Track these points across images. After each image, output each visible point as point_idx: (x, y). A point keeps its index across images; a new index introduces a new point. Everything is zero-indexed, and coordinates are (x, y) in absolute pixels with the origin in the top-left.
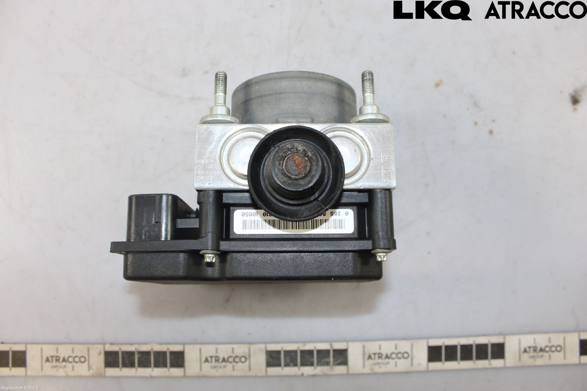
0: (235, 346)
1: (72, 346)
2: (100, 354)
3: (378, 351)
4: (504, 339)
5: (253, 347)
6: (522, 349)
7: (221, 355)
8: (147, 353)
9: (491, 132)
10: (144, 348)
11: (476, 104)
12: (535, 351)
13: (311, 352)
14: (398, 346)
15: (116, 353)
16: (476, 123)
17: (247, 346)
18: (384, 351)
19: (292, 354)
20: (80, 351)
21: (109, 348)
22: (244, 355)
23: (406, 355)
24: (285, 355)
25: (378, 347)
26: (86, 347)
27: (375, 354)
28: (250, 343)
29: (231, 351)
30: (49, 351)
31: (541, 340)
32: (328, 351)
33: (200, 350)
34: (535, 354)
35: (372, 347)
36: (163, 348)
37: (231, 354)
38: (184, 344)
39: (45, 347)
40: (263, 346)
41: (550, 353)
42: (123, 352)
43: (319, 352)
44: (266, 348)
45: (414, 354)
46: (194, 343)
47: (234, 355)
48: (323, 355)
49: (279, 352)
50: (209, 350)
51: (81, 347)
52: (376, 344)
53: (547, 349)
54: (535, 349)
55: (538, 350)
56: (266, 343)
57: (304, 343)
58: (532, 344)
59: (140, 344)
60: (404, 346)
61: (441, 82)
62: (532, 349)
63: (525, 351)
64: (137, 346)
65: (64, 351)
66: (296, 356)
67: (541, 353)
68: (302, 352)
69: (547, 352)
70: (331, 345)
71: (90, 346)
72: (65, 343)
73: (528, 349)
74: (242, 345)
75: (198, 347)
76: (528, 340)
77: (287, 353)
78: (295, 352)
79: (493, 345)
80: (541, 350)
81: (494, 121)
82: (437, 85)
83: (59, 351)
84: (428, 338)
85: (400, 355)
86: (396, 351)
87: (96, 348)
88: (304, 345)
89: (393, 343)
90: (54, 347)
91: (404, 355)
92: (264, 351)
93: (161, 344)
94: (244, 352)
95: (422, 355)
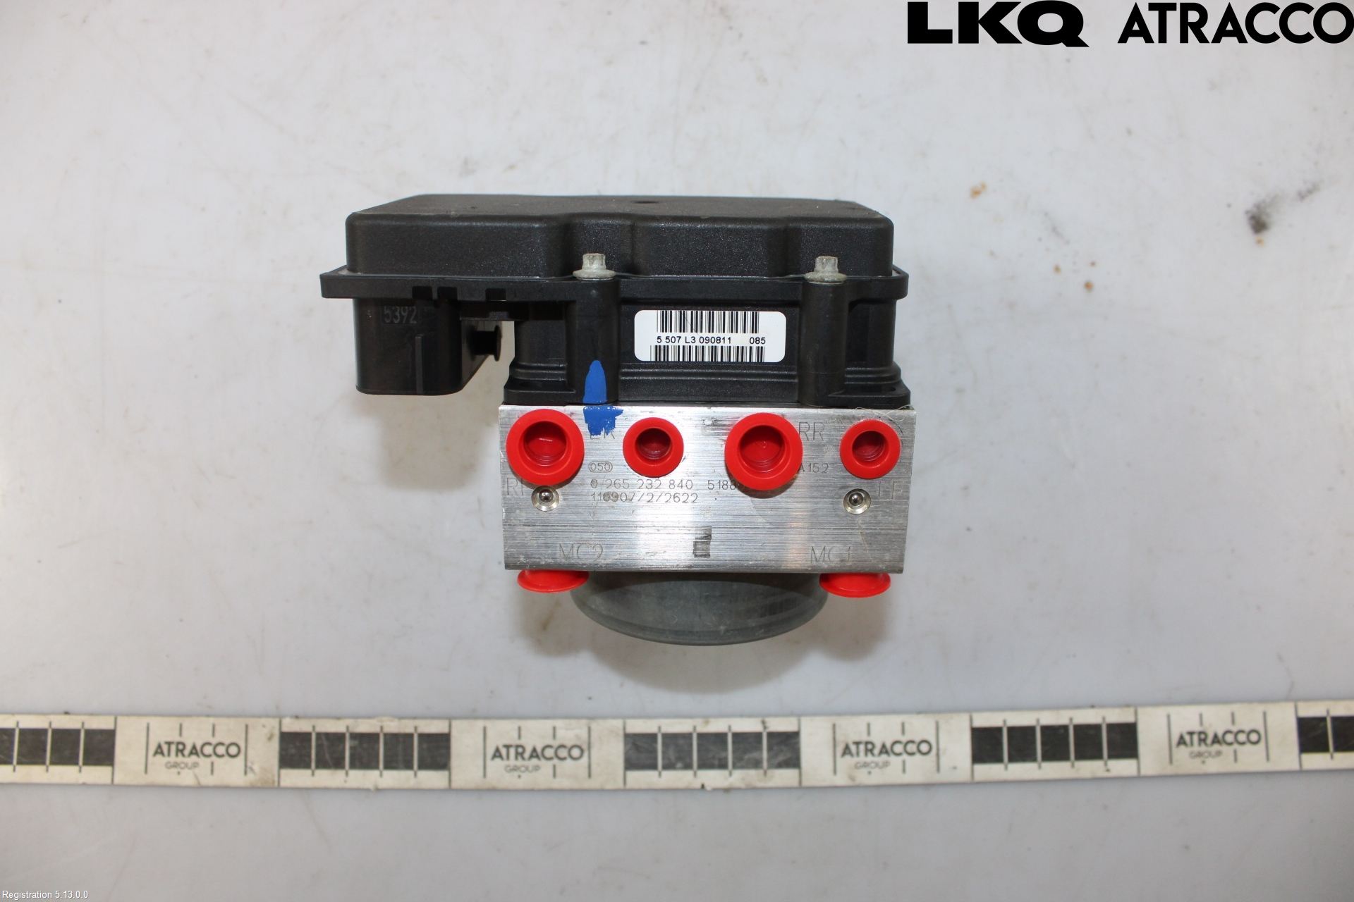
0: (559, 723)
1: (212, 720)
2: (270, 738)
3: (865, 738)
4: (1136, 713)
5: (597, 726)
6: (1175, 739)
7: (529, 743)
8: (371, 738)
9: (1088, 286)
10: (364, 727)
11: (1054, 230)
12: (1202, 741)
13: (720, 738)
14: (907, 726)
15: (303, 738)
16: (1057, 269)
17: (584, 722)
18: (878, 739)
19: (681, 742)
20: (229, 731)
21: (291, 726)
22: (578, 743)
23: (924, 748)
24: (664, 744)
25: (864, 729)
26: (242, 721)
27: (857, 744)
28: (592, 718)
29: (551, 732)
30: (164, 731)
31: (1216, 719)
32: (758, 736)
33: (485, 730)
34: (1203, 748)
35: (853, 729)
36: (406, 727)
37: (550, 741)
38: (450, 719)
39: (155, 722)
40: (618, 723)
41: (1236, 746)
42: (319, 735)
43: (737, 736)
44: (624, 728)
45: (942, 746)
46: (473, 716)
47: (556, 743)
48: (747, 742)
49: (652, 737)
50: (503, 732)
51: (232, 722)
52: (861, 722)
53: (1229, 738)
54: (1203, 736)
55: (1209, 740)
56: (625, 717)
57: (706, 718)
58: (1196, 728)
59: (356, 717)
60: (921, 727)
61: (984, 186)
62: (1195, 738)
63: (1182, 741)
64: (349, 722)
65: (195, 733)
66: (691, 745)
67: (1216, 747)
68: (702, 736)
69: (1230, 744)
70: (763, 722)
71: (250, 721)
72: (199, 715)
73: (1187, 738)
74: (573, 722)
75: (480, 724)
76: (1186, 719)
77: (670, 739)
78: (688, 736)
79: (1112, 727)
80: (1216, 740)
81: (1093, 264)
82: (976, 193)
83: (184, 732)
84: (970, 711)
85: (911, 748)
86: (904, 739)
87: (264, 726)
88: (707, 723)
89: (896, 720)
90: (174, 723)
91: (922, 748)
92: (621, 733)
93: (401, 718)
94: (578, 737)
95: (959, 748)
